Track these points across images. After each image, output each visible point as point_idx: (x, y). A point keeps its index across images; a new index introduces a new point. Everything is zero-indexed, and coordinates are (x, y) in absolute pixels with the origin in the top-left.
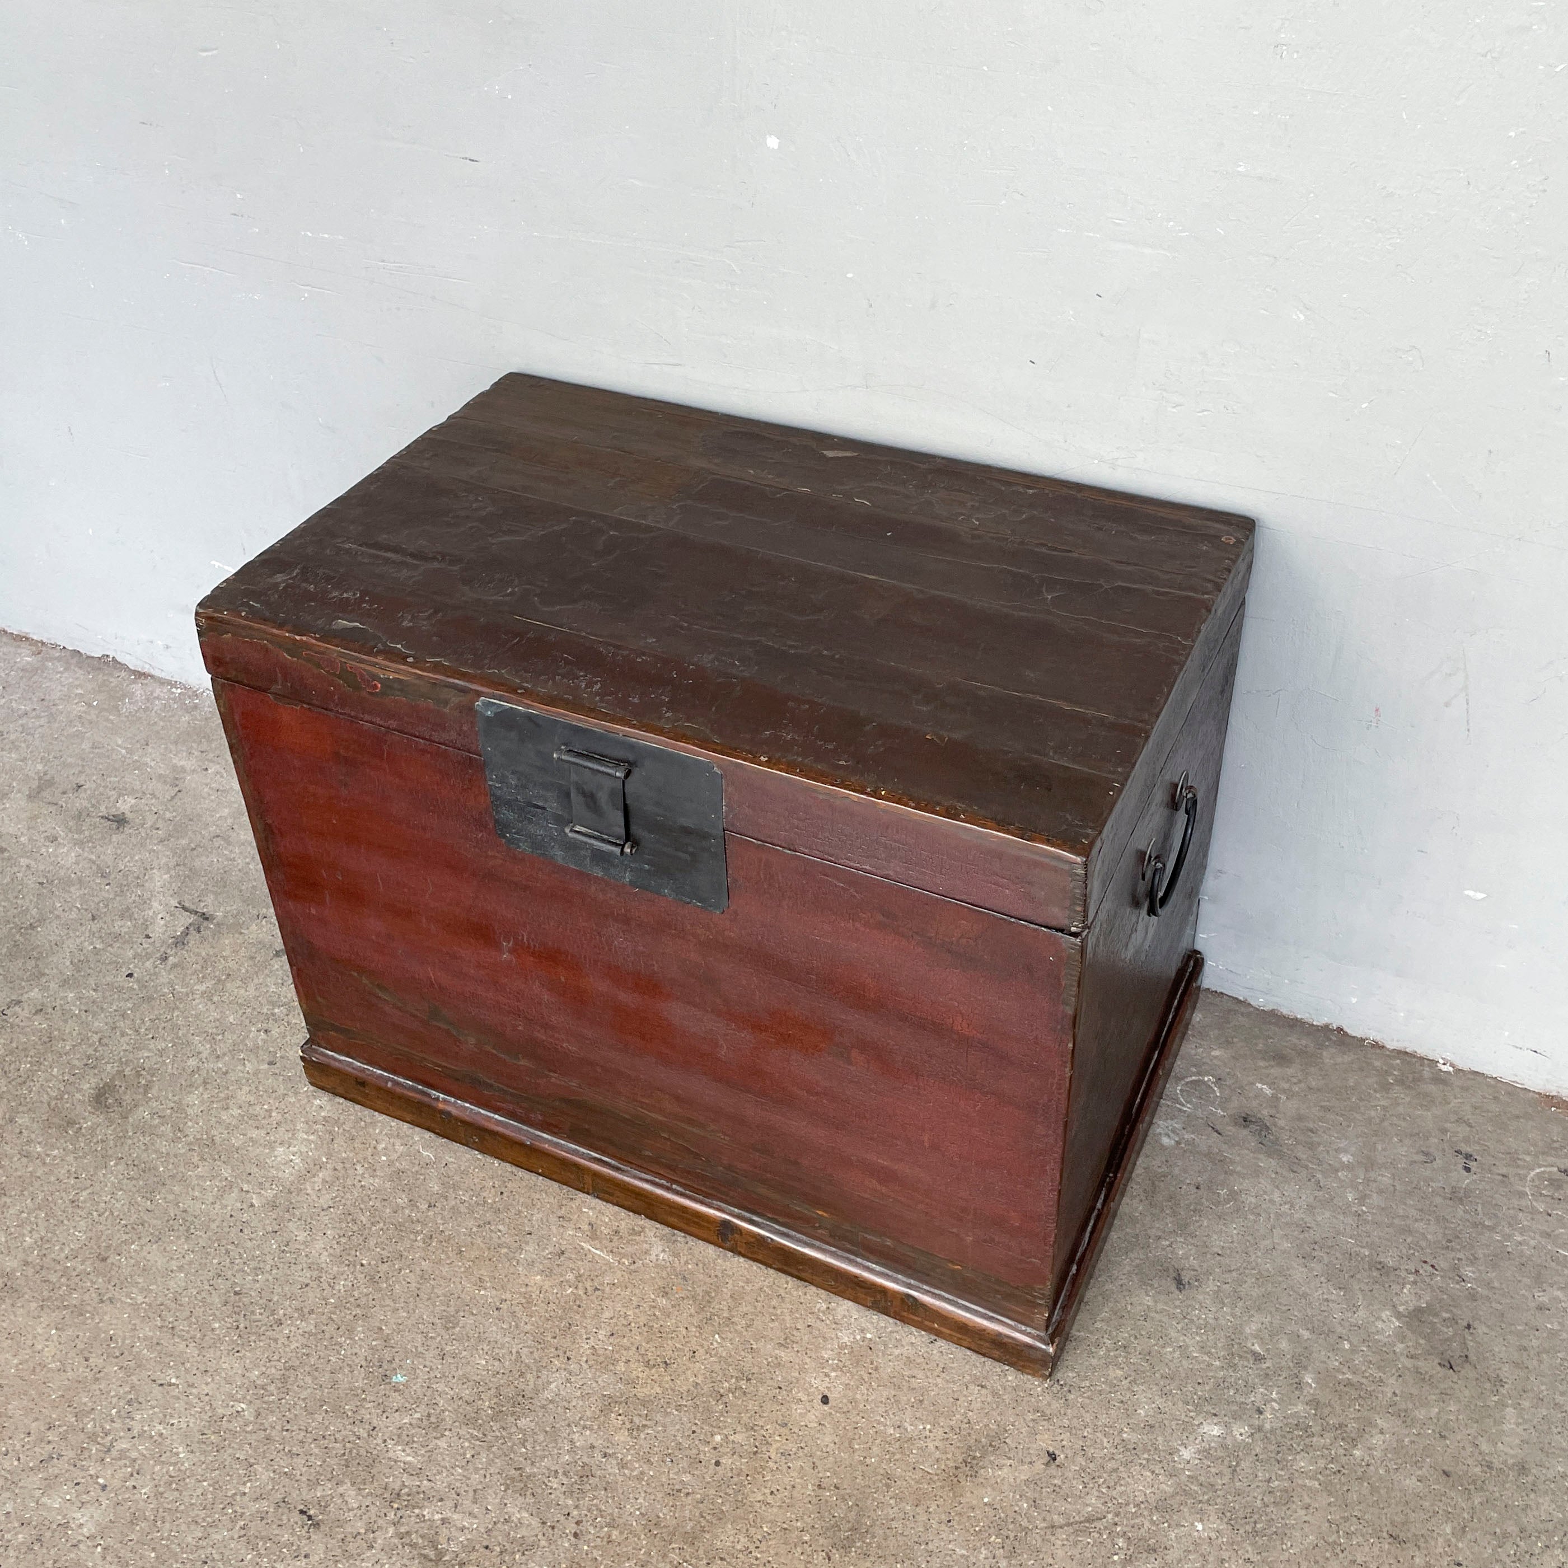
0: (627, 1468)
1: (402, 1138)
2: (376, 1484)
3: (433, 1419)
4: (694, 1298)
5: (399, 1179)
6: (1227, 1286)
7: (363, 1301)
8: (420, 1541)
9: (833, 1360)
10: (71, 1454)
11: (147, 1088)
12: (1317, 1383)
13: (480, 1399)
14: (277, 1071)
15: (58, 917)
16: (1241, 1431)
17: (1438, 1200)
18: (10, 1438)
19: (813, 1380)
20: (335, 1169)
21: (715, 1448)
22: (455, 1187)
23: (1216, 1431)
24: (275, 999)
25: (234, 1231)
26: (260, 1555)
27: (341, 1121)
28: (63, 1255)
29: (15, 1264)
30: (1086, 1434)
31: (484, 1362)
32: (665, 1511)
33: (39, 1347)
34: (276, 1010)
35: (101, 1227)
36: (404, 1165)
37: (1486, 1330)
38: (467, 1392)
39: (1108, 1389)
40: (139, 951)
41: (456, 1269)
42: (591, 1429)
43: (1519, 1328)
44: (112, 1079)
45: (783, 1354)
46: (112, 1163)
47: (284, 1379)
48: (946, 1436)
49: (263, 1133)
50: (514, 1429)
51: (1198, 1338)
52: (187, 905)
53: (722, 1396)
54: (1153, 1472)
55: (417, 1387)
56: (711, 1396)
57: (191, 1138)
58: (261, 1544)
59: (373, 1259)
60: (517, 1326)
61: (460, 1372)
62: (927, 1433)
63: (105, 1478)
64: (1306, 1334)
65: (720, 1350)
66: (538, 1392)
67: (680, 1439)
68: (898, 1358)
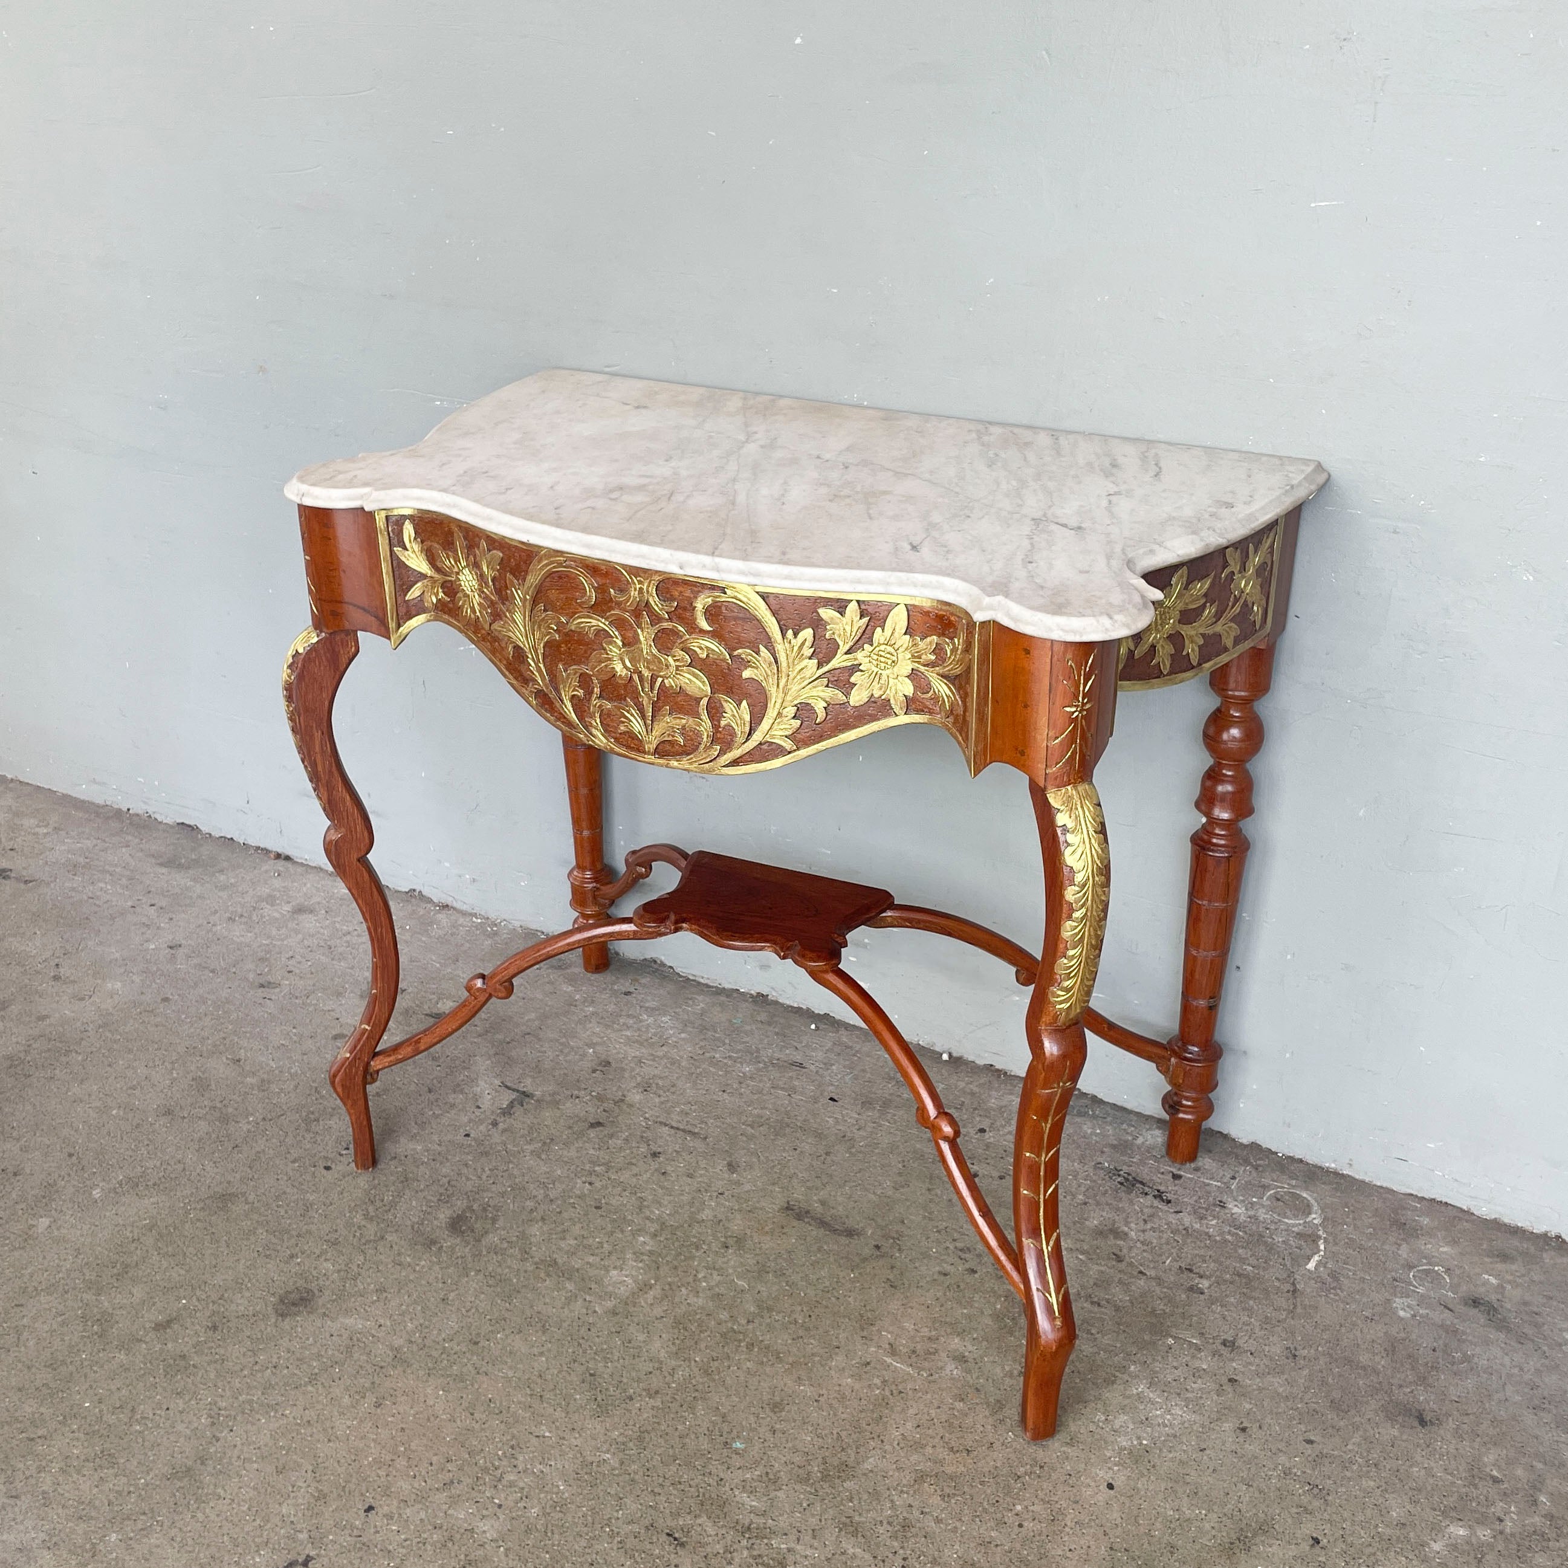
0: (942, 1523)
1: (717, 1270)
2: (728, 1519)
3: (771, 1476)
4: (987, 1404)
5: (719, 1300)
6: (1465, 1425)
7: (700, 1387)
8: (771, 1562)
9: (1115, 1458)
10: (470, 1481)
11: (494, 1220)
12: (1551, 1502)
13: (809, 1465)
14: (604, 1214)
15: (399, 1088)
16: (1484, 1534)
18: (416, 1466)
19: (1098, 1471)
20: (663, 1290)
21: (1017, 1515)
22: (769, 1309)
23: (1462, 1532)
24: (595, 1159)
25: (583, 1330)
26: (637, 1563)
27: (664, 1254)
28: (441, 1338)
29: (401, 1342)
30: (1344, 1526)
31: (809, 1439)
32: (979, 1556)
33: (432, 1403)
34: (597, 1168)
35: (470, 1320)
36: (722, 1290)
38: (798, 1459)
39: (1362, 1495)
40: (472, 1117)
41: (778, 1369)
42: (907, 1493)
44: (464, 1211)
45: (1069, 1451)
46: (472, 1274)
47: (640, 1439)
48: (1220, 1520)
49: (598, 1259)
50: (841, 1489)
51: (1441, 1463)
52: (509, 1084)
53: (1019, 1477)
54: (1407, 1558)
55: (755, 1451)
56: (1009, 1476)
57: (536, 1259)
58: (637, 1554)
59: (705, 1357)
60: (835, 1415)
61: (790, 1445)
62: (1203, 1516)
63: (500, 1500)
64: (1539, 1466)
65: (1014, 1444)
66: (858, 1463)
67: (985, 1504)
68: (1172, 1460)
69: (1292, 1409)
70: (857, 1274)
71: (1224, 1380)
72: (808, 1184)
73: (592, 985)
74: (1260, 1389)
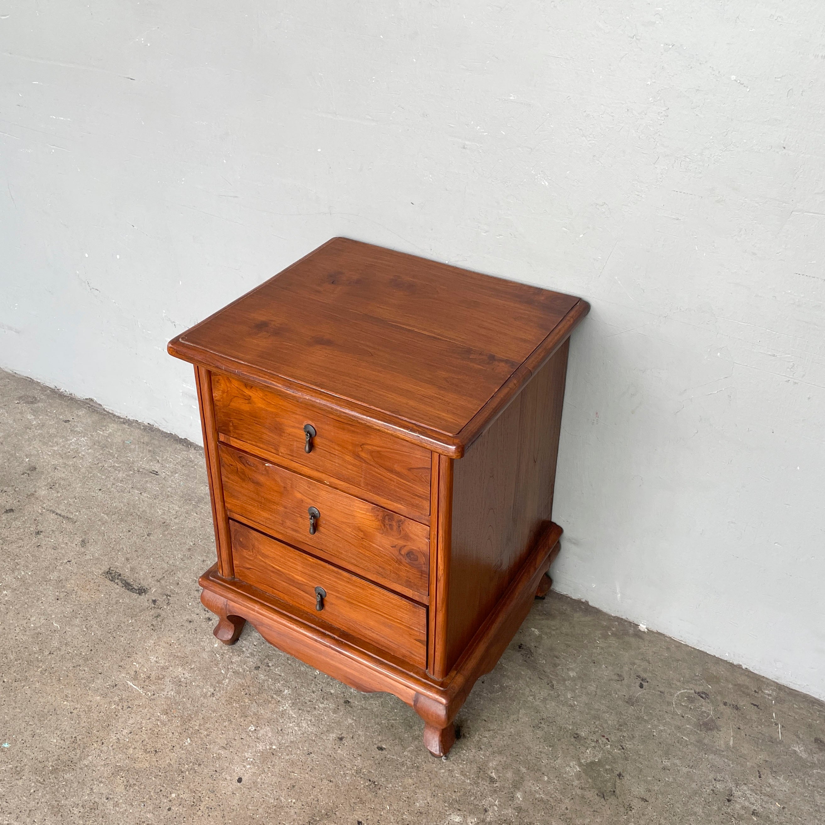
0: (118, 807)
1: (45, 615)
3: (18, 769)
4: (182, 717)
5: (37, 637)
6: (485, 739)
9: (251, 758)
12: (523, 798)
13: (47, 760)
16: (472, 821)
17: (620, 702)
19: (236, 768)
21: (170, 801)
22: (66, 644)
23: (458, 819)
27: (15, 603)
31: (55, 741)
36: (43, 630)
37: (629, 778)
38: (41, 756)
39: (402, 790)
41: (55, 689)
42: (104, 783)
43: (649, 778)
45: (223, 753)
48: (303, 807)
50: (61, 779)
51: (461, 766)
53: (182, 772)
55: (15, 751)
56: (176, 772)
59: (11, 679)
60: (79, 723)
61: (41, 745)
62: (293, 804)
64: (524, 770)
65: (189, 747)
66: (80, 759)
67: (152, 794)
68: (287, 761)
69: (378, 724)
70: (133, 621)
71: (342, 701)
72: (128, 556)
73: (47, 415)
74: (363, 709)
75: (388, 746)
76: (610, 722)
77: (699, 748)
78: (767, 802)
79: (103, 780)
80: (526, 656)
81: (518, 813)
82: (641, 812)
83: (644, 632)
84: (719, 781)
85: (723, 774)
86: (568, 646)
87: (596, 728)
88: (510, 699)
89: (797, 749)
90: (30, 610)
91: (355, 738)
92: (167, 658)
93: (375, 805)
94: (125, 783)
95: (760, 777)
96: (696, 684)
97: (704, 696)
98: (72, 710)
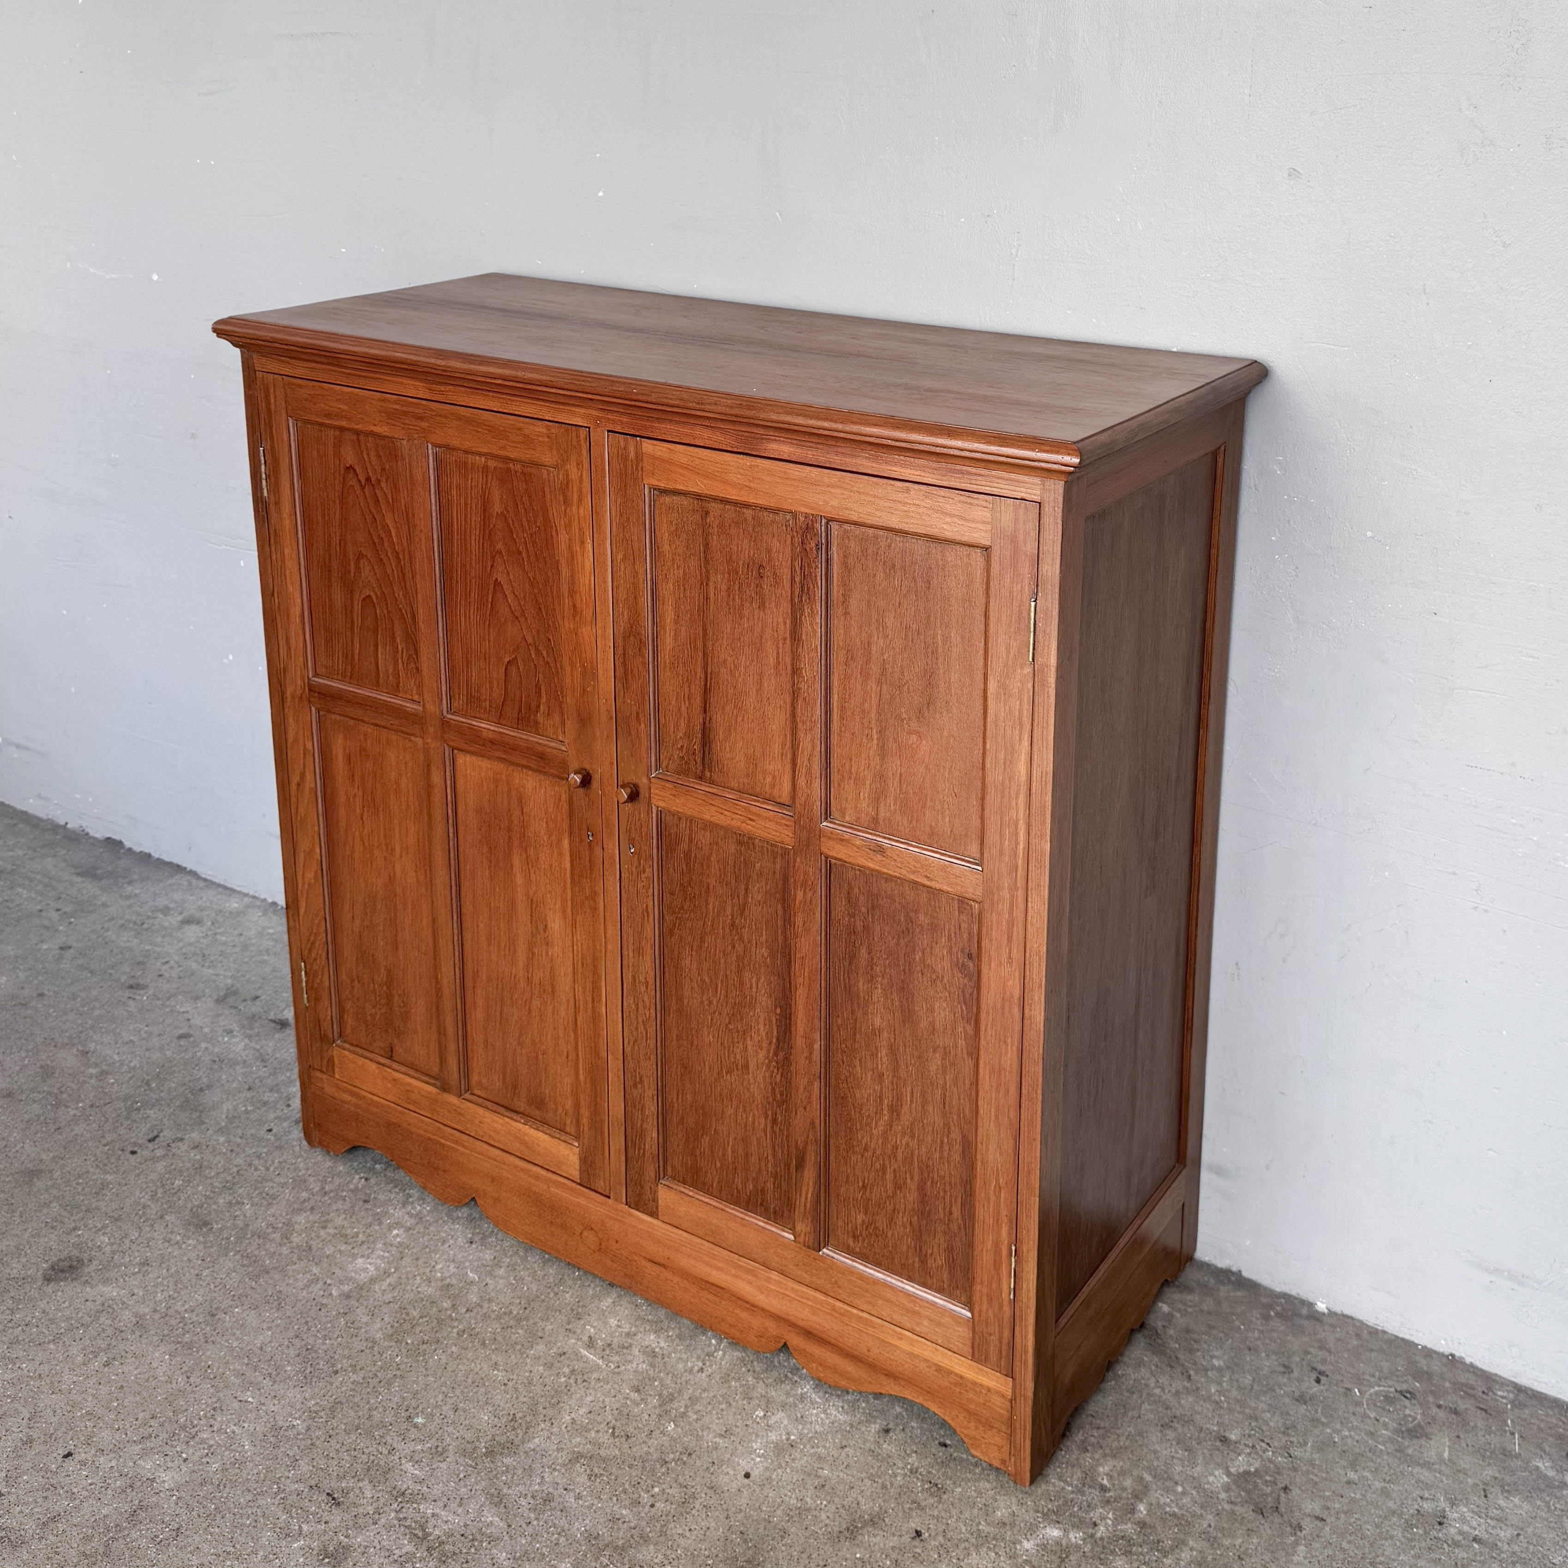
75: (954, 1442)
76: (1272, 1424)
77: (1400, 1459)
78: (1494, 1527)
79: (558, 1467)
80: (1150, 1338)
81: (1141, 1528)
82: (1315, 1534)
83: (1324, 1314)
84: (1427, 1499)
85: (1433, 1492)
86: (1212, 1327)
87: (1252, 1430)
88: (1128, 1391)
89: (1540, 1465)
90: (433, 1255)
91: (907, 1430)
92: (632, 1321)
93: (939, 1512)
94: (588, 1472)
95: (1486, 1496)
96: (1398, 1381)
97: (1408, 1395)
98: (506, 1382)
